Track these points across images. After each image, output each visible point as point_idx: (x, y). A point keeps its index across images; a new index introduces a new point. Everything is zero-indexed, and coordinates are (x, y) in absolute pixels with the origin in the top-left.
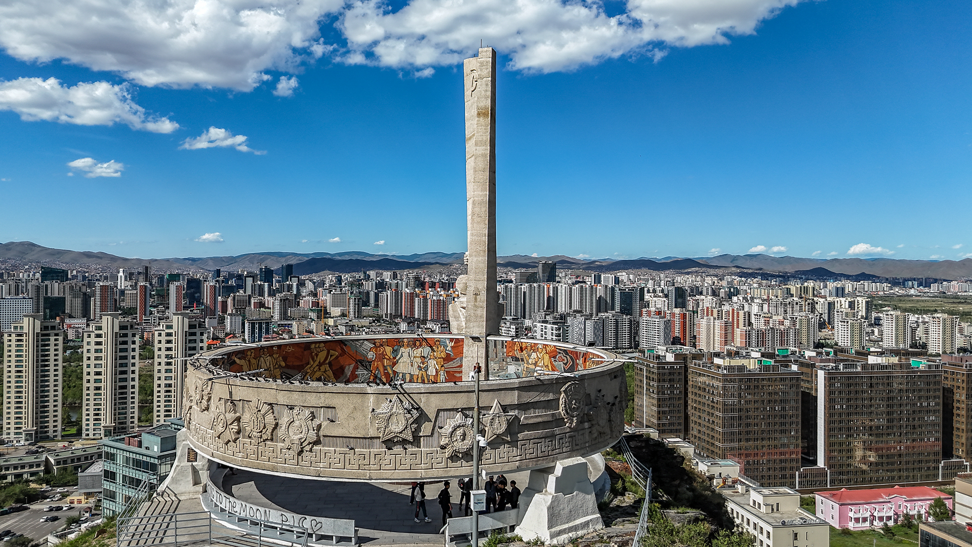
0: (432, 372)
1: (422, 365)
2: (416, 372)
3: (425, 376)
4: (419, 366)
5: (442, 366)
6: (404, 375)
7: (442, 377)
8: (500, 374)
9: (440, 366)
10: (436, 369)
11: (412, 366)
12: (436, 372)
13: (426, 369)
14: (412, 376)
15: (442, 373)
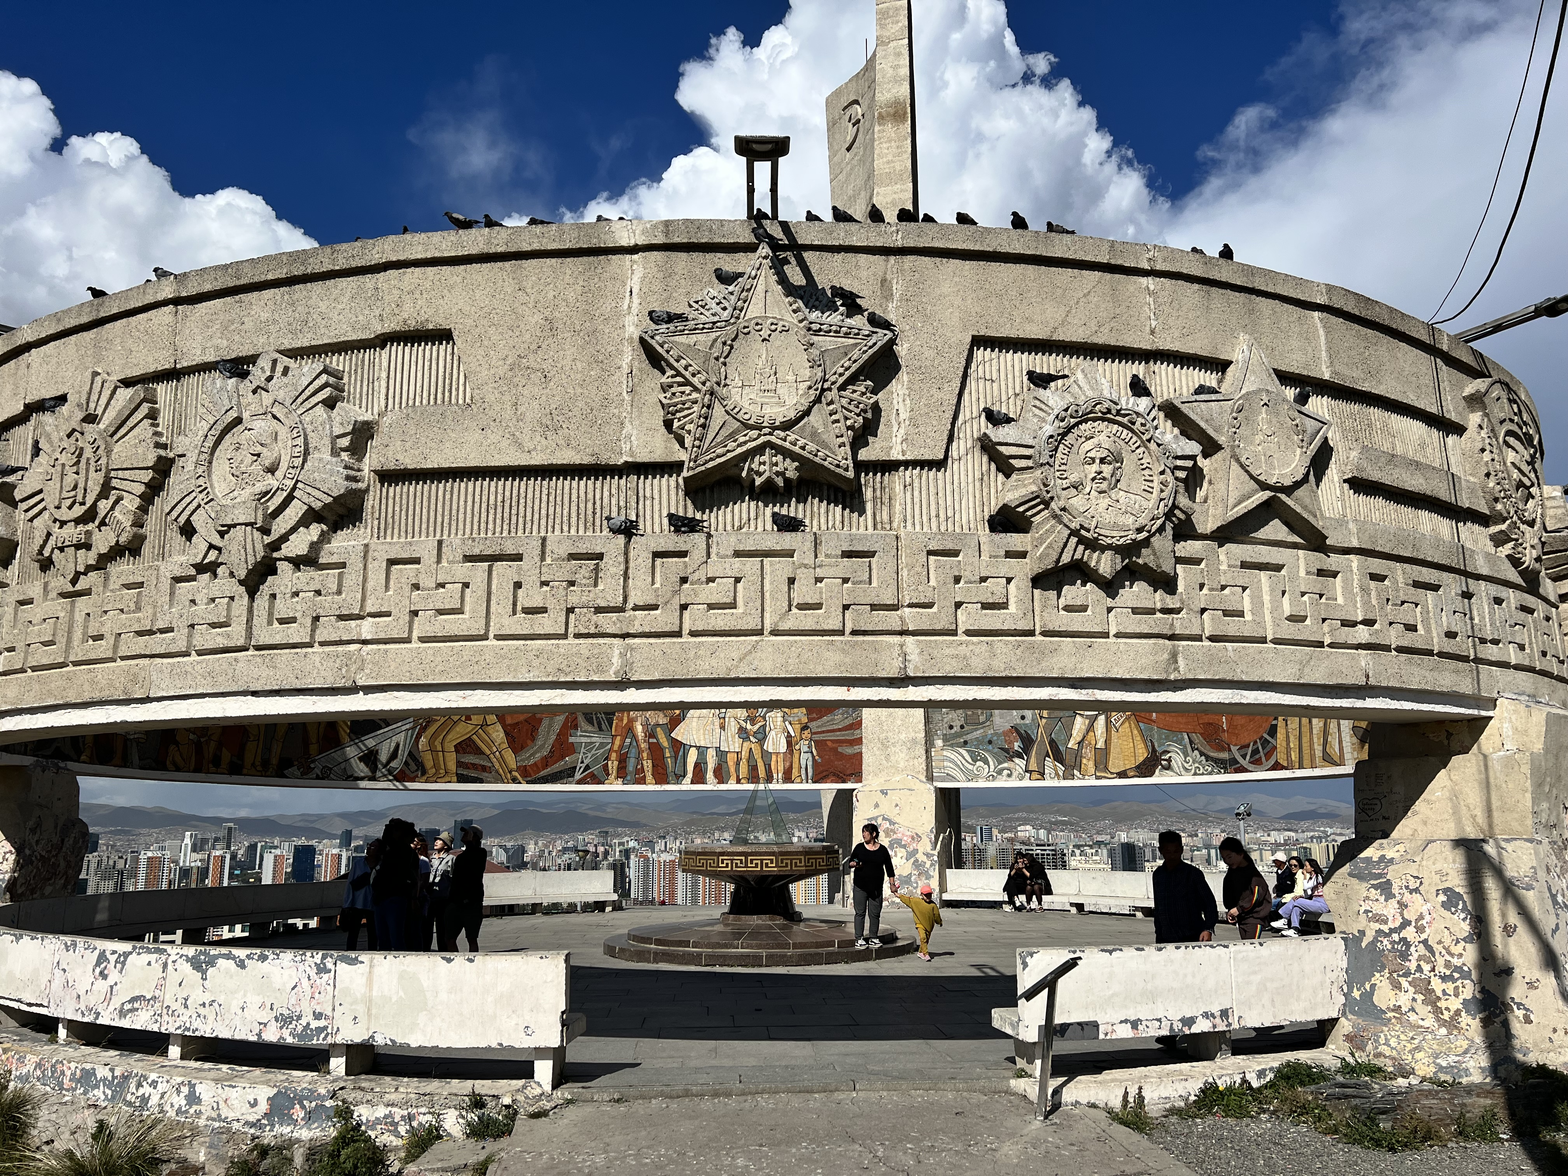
0: (776, 743)
1: (749, 727)
2: (733, 744)
3: (757, 755)
4: (742, 731)
5: (805, 728)
6: (702, 751)
7: (805, 759)
8: (968, 737)
9: (798, 727)
10: (789, 736)
11: (722, 727)
12: (789, 744)
13: (762, 736)
14: (721, 755)
15: (804, 746)
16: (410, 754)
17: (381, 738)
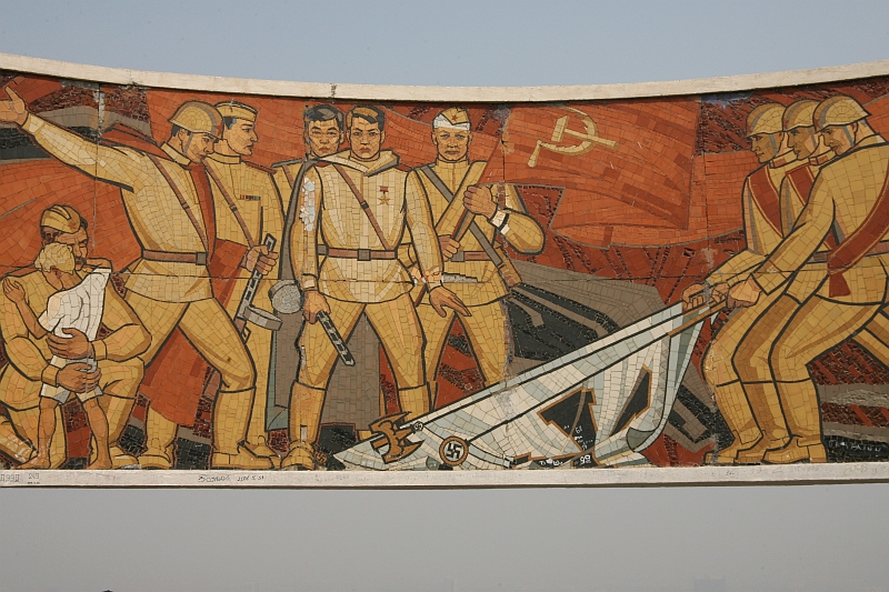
16: (684, 395)
17: (596, 362)
